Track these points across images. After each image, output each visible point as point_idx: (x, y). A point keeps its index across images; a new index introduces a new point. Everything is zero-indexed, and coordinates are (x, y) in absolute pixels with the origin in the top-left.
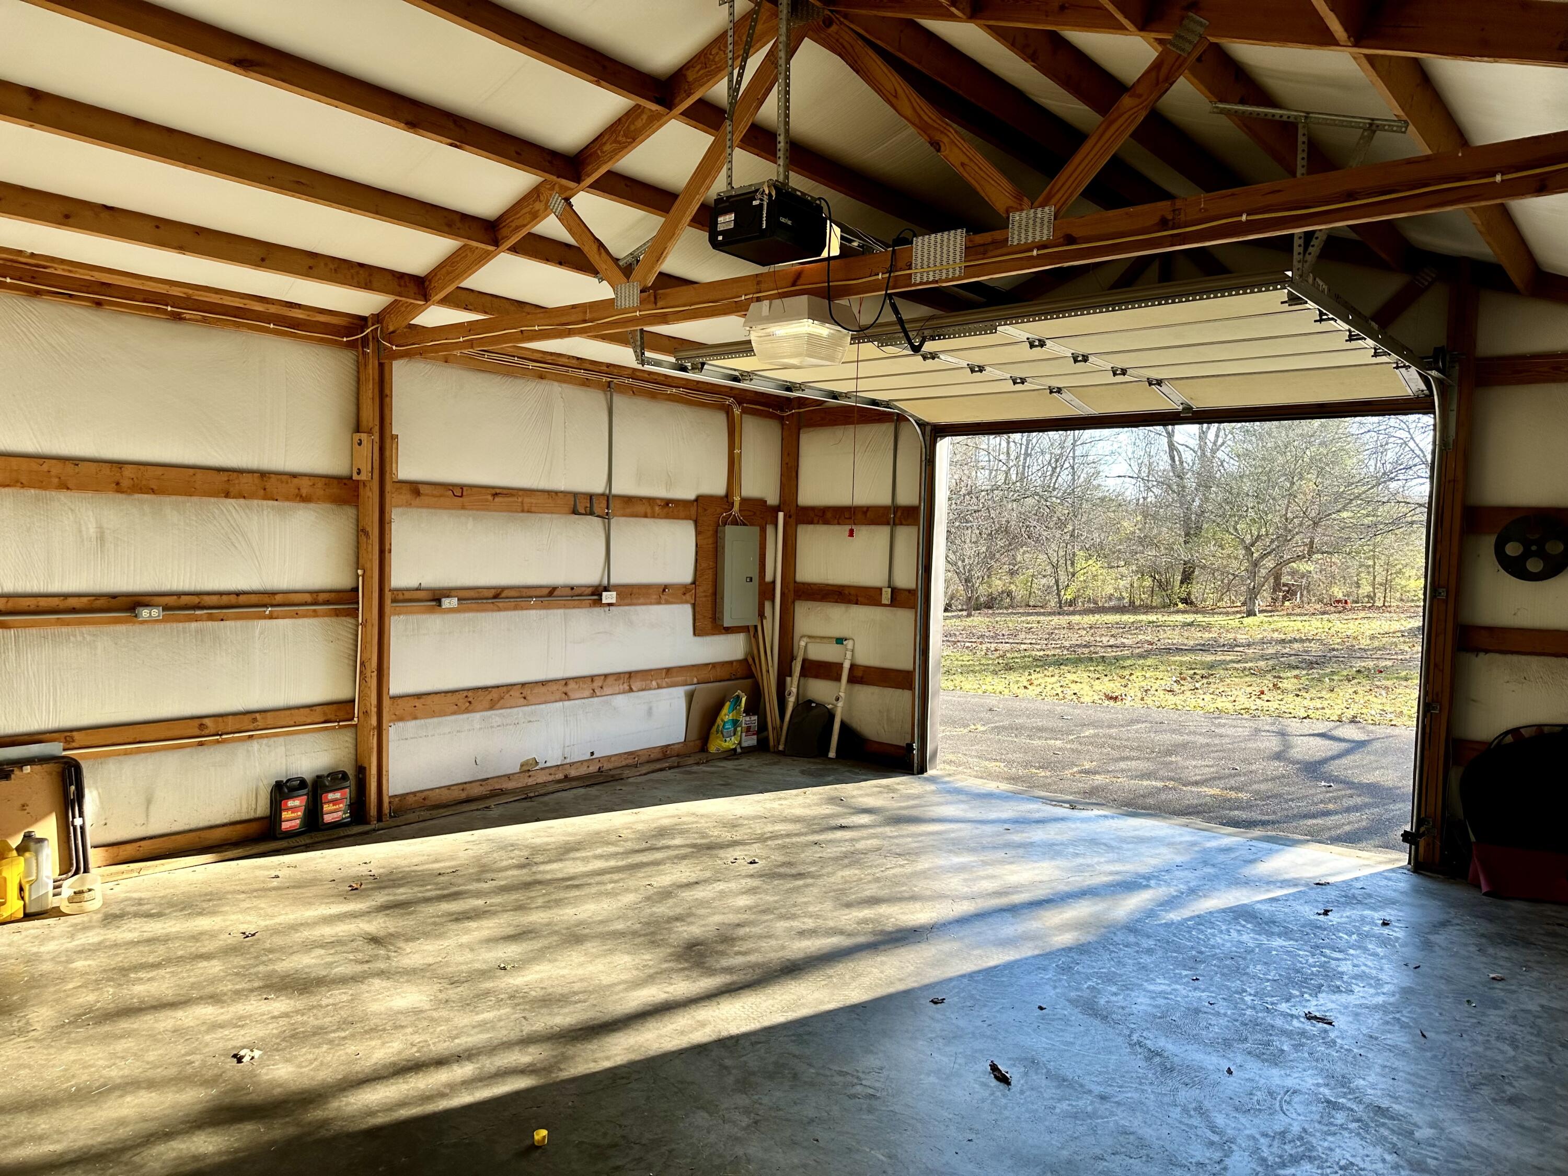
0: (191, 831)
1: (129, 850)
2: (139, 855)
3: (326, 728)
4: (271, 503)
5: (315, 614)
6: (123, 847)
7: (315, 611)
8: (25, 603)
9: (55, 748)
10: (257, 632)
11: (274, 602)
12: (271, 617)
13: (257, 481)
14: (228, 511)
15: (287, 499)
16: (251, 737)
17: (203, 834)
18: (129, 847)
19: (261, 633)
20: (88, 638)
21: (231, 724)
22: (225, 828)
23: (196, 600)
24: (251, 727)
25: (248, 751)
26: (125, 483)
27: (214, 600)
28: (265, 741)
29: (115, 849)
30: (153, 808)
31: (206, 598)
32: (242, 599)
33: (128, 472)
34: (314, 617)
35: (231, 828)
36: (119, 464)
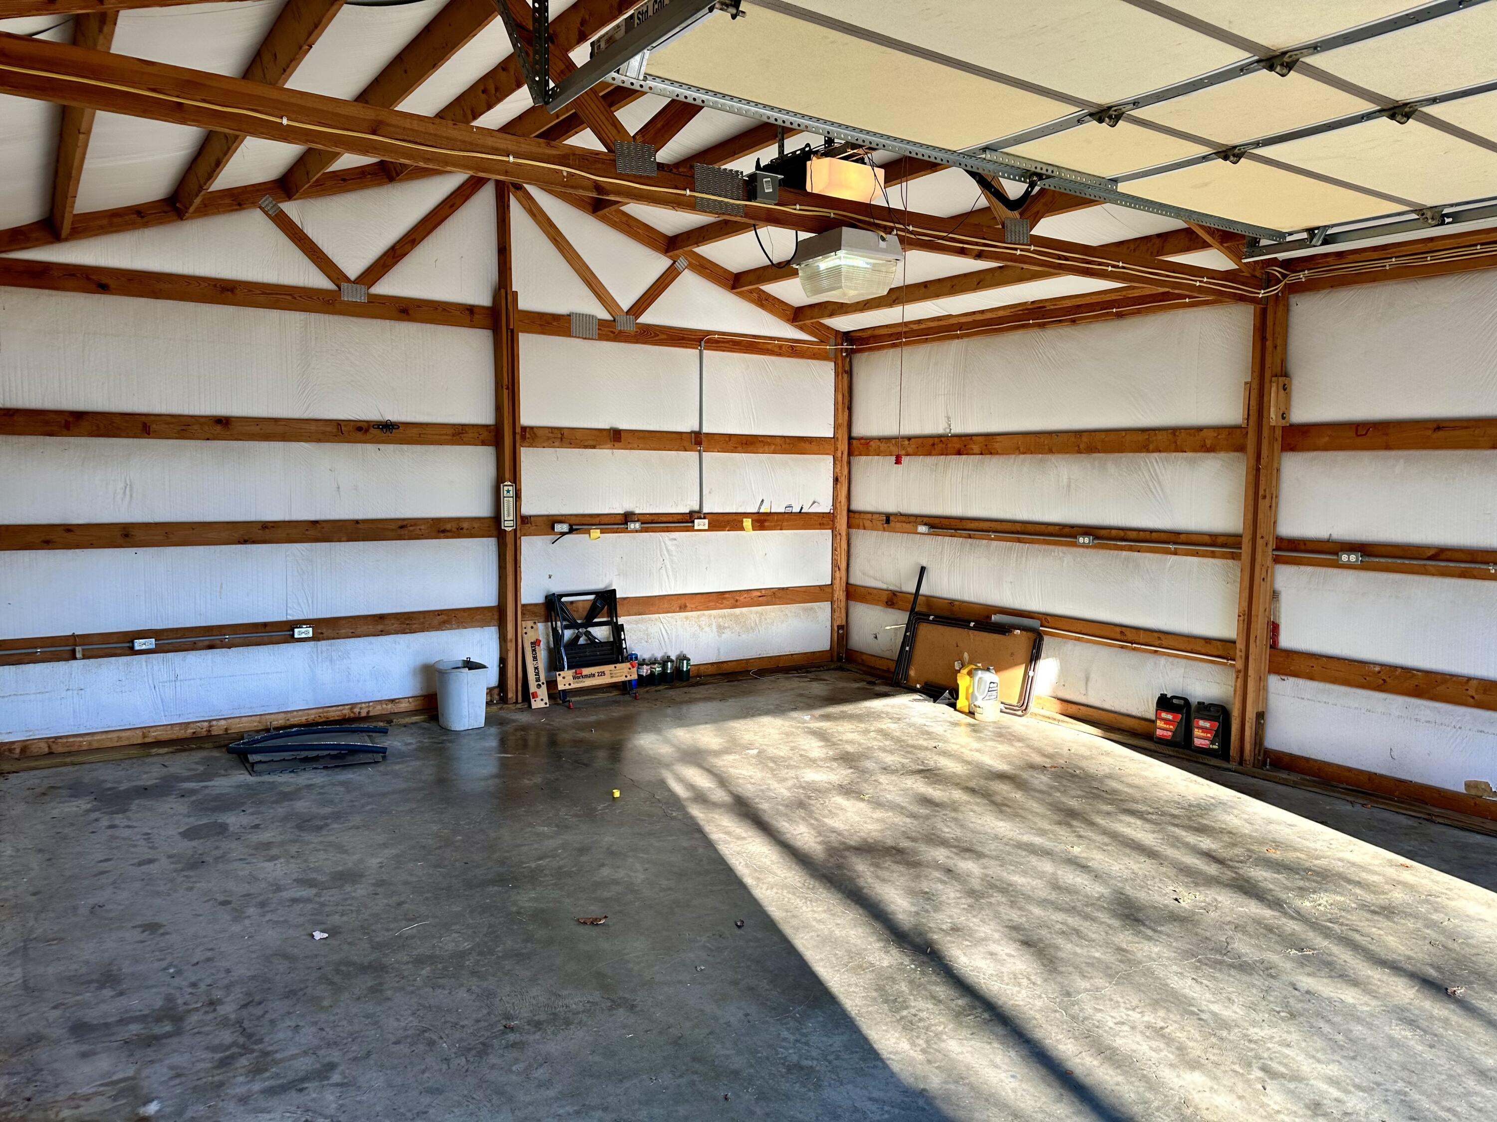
0: (1115, 712)
1: (1073, 709)
2: (1079, 715)
3: (1218, 663)
4: (1181, 454)
5: (1213, 555)
6: (1070, 705)
7: (1213, 552)
8: (1030, 528)
9: (1034, 623)
10: (1169, 565)
11: (1180, 541)
12: (1175, 553)
13: (1170, 437)
14: (1151, 463)
15: (1194, 450)
16: (1156, 652)
17: (1119, 718)
18: (1074, 707)
19: (1171, 567)
20: (1061, 554)
21: (1142, 637)
22: (1133, 720)
23: (1122, 533)
24: (1156, 643)
25: (1155, 663)
26: (1082, 446)
27: (1133, 535)
28: (1171, 659)
29: (1065, 704)
30: (1090, 684)
31: (1129, 533)
32: (1154, 535)
33: (1085, 439)
34: (1213, 557)
35: (1137, 721)
36: (1079, 433)
